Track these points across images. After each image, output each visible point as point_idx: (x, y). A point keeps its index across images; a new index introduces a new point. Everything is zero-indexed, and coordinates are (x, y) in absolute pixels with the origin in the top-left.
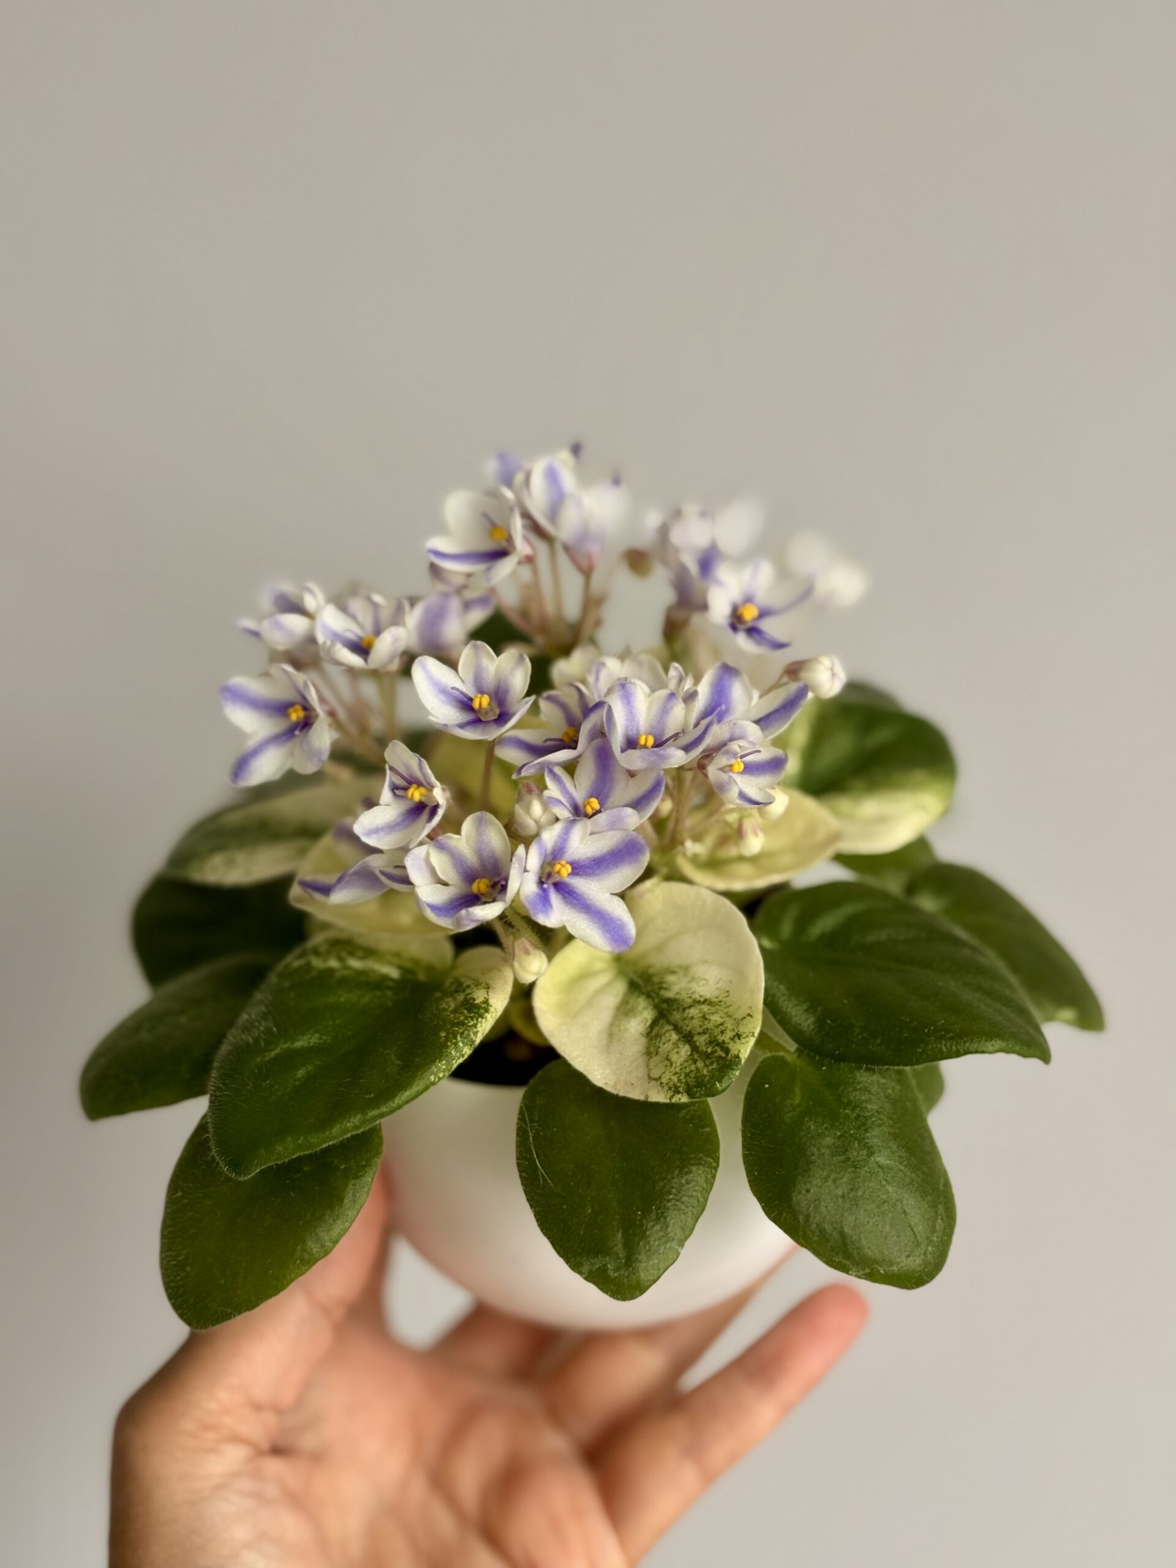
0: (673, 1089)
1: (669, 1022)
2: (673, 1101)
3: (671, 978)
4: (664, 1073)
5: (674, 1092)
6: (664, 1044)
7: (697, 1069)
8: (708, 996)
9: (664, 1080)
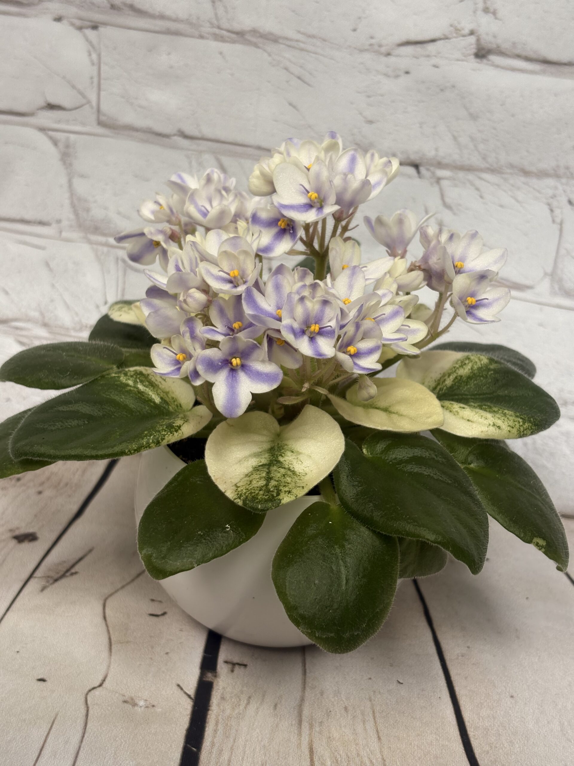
0: (239, 495)
1: (268, 469)
2: (235, 501)
3: (289, 453)
4: (243, 486)
5: (238, 497)
6: (256, 474)
7: (258, 493)
8: (296, 470)
9: (239, 489)
